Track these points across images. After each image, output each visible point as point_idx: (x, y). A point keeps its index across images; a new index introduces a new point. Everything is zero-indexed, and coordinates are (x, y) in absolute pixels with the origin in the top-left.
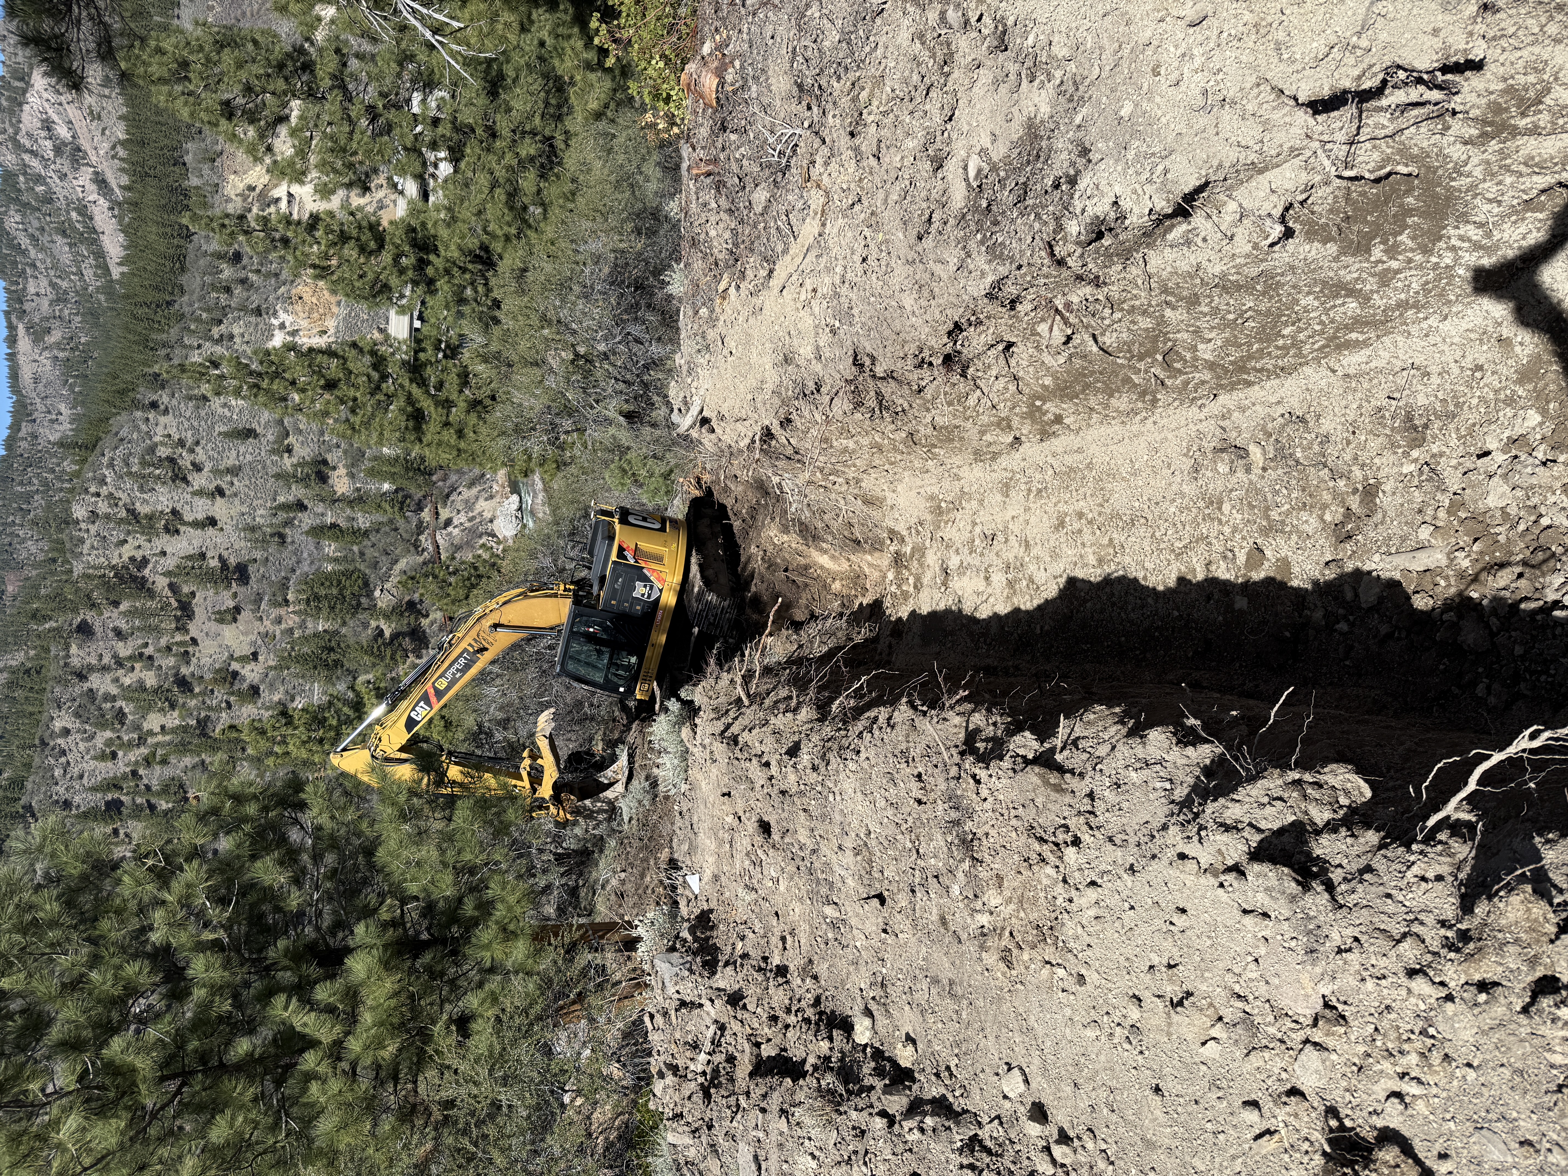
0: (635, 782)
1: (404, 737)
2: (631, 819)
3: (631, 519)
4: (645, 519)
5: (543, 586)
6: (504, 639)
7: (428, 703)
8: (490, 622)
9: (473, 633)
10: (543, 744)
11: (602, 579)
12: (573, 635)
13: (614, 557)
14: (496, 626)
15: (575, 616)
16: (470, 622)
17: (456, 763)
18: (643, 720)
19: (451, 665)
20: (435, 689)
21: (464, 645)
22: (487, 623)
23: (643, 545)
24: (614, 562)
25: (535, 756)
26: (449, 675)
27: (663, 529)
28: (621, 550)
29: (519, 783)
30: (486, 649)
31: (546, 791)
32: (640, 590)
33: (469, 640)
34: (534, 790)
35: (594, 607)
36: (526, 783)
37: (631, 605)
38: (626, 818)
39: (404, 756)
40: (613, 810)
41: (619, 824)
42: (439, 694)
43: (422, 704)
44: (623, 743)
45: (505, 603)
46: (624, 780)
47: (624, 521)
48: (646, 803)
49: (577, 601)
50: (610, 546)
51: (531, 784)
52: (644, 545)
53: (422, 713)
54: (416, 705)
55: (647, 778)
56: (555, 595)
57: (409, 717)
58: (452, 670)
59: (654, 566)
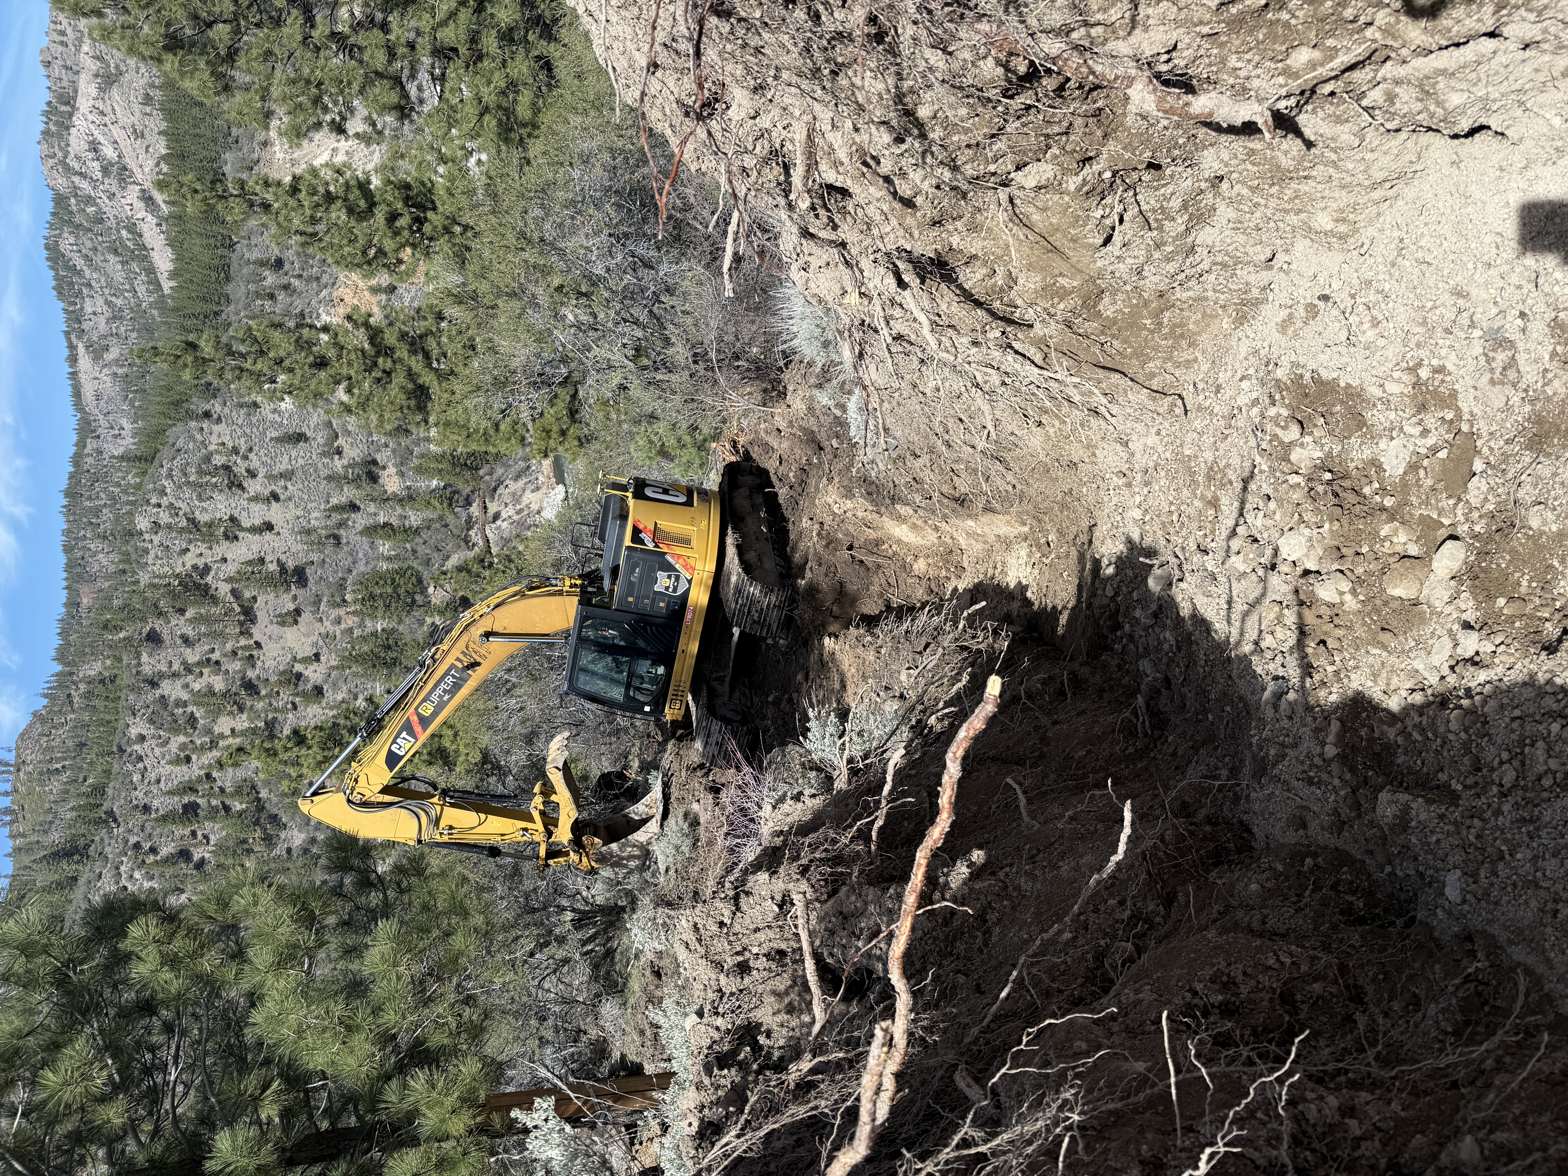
0: (671, 821)
1: (386, 777)
2: (667, 871)
3: (648, 492)
4: (666, 492)
5: (545, 581)
6: (499, 649)
7: (411, 733)
8: (481, 631)
9: (461, 644)
10: (556, 778)
11: (615, 570)
12: (582, 641)
13: (627, 542)
14: (488, 635)
15: (582, 619)
16: (455, 633)
17: (452, 805)
18: (680, 739)
19: (436, 686)
20: (419, 716)
21: (450, 660)
22: (477, 631)
23: (663, 524)
24: (628, 548)
25: (548, 790)
26: (434, 697)
27: (689, 503)
28: (636, 531)
29: (529, 825)
30: (478, 664)
31: (563, 834)
32: (663, 582)
33: (456, 653)
34: (550, 834)
35: (607, 607)
36: (539, 825)
37: (653, 601)
38: (662, 868)
39: (388, 798)
40: (646, 854)
41: (653, 875)
42: (425, 722)
43: (404, 734)
44: (657, 768)
45: (497, 606)
46: (658, 817)
47: (639, 495)
48: (685, 849)
49: (585, 601)
50: (623, 527)
51: (545, 826)
52: (665, 525)
53: (406, 746)
54: (397, 736)
55: (686, 815)
56: (560, 593)
57: (390, 751)
58: (438, 692)
59: (678, 551)
